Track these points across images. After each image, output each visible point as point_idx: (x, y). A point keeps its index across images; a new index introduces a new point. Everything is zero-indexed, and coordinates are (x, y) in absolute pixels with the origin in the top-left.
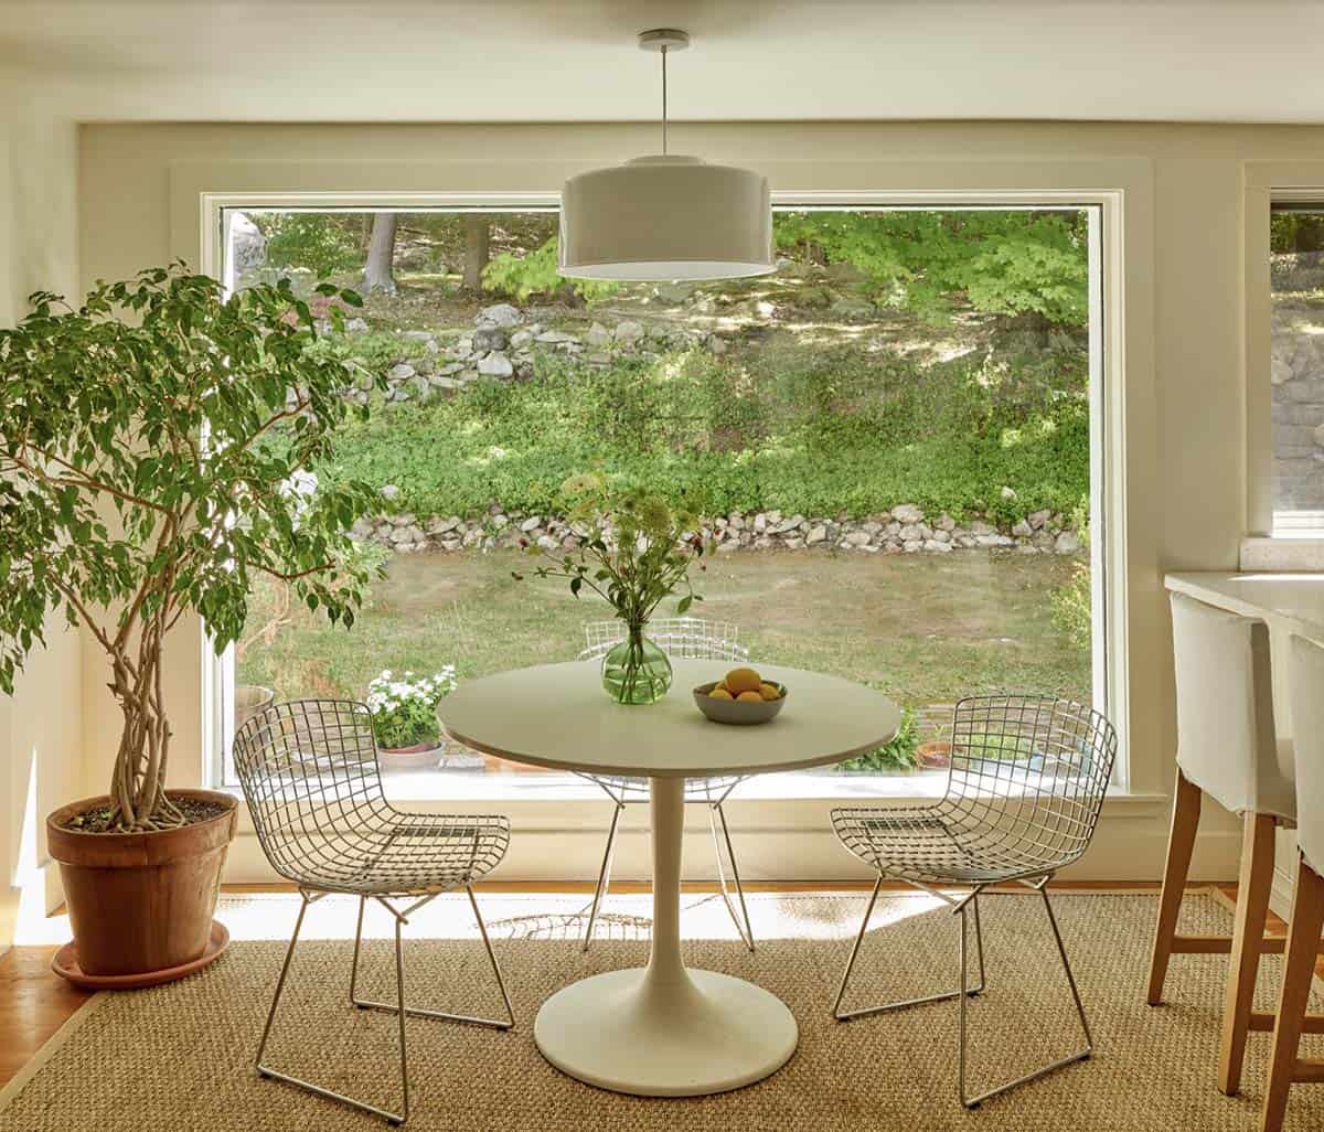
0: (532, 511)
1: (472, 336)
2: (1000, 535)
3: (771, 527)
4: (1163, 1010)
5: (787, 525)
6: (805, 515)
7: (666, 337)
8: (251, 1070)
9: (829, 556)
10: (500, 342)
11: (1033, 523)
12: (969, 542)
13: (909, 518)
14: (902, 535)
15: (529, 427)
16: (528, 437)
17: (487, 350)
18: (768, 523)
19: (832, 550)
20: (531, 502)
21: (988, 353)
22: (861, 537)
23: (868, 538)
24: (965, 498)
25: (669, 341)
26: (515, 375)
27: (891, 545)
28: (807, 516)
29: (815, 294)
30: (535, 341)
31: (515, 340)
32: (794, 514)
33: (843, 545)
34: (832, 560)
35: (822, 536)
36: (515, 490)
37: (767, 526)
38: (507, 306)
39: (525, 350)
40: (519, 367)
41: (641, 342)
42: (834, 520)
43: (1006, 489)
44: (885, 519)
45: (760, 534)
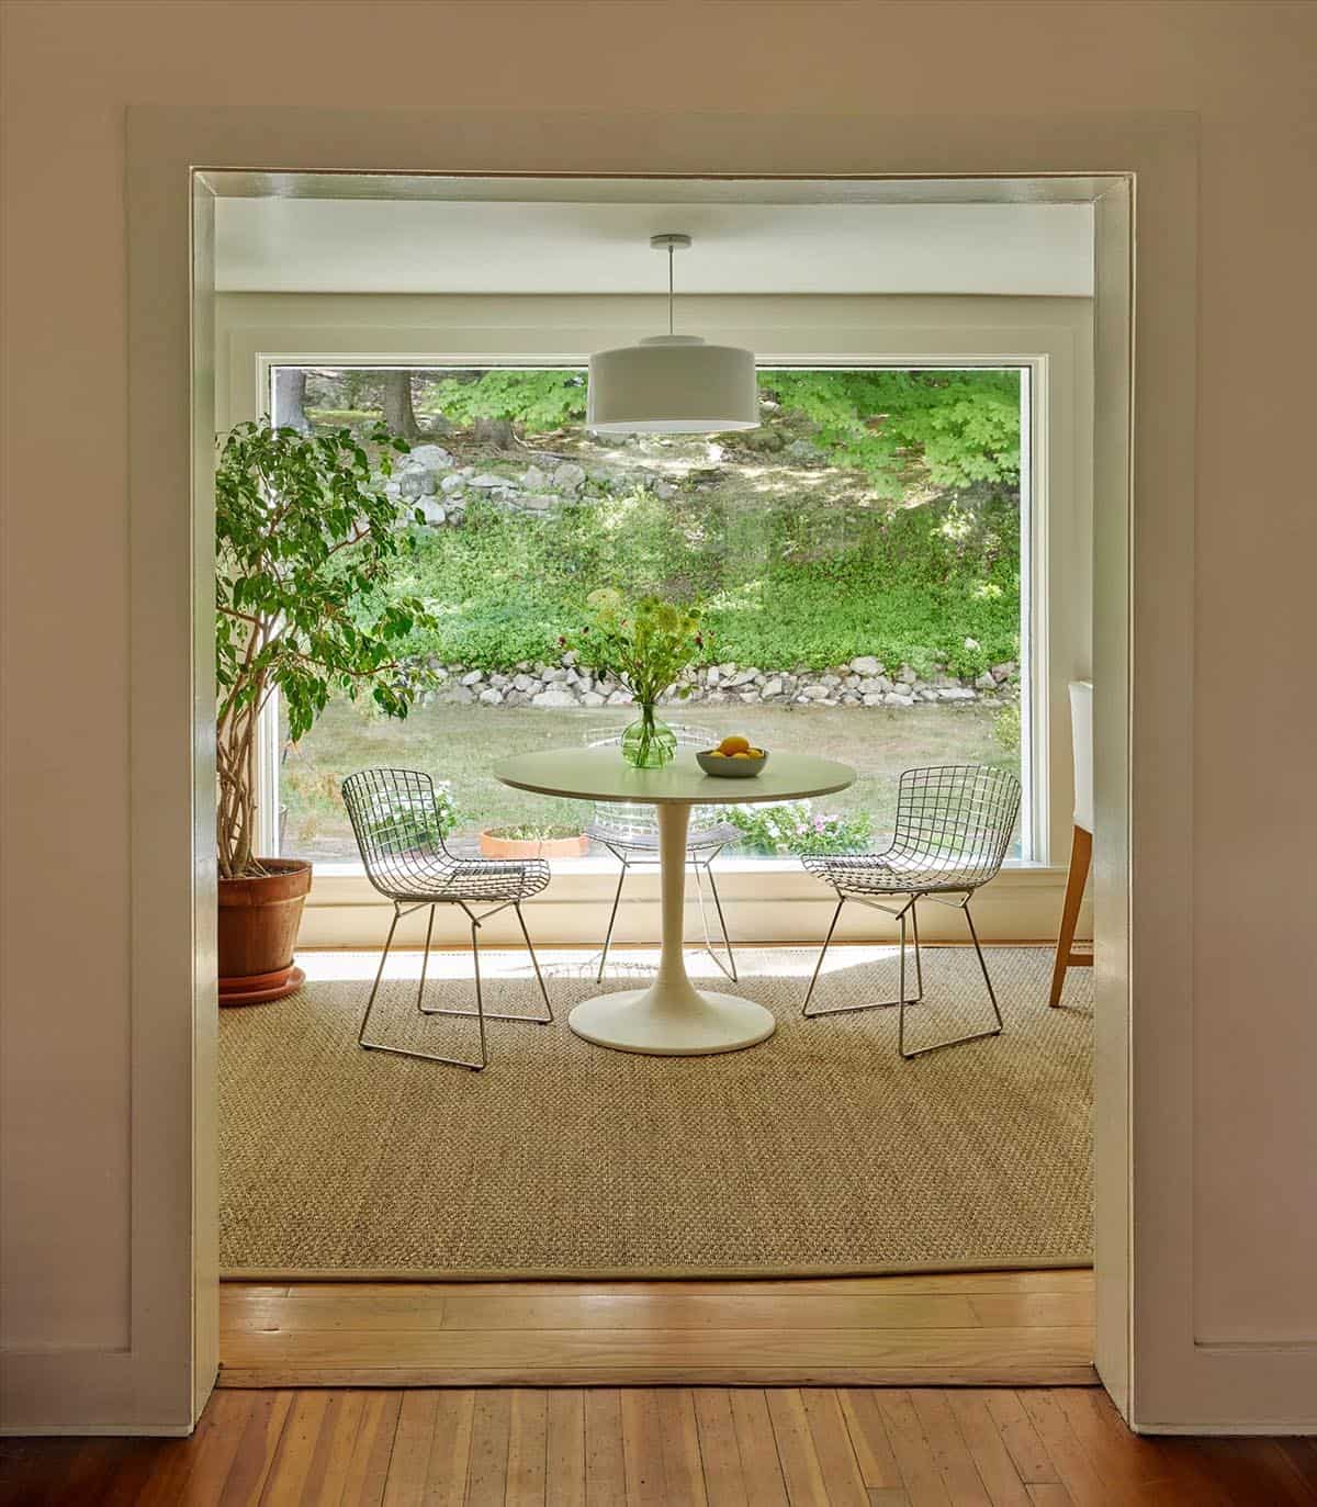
0: (474, 665)
1: (400, 479)
2: (963, 687)
3: (725, 680)
4: (1061, 1010)
5: (741, 678)
6: (760, 668)
7: (608, 481)
8: (355, 1045)
9: (786, 710)
10: (431, 487)
11: (998, 675)
12: (931, 695)
13: (870, 671)
14: (862, 689)
15: (465, 577)
16: (464, 588)
17: (416, 495)
18: (722, 676)
19: (789, 704)
20: (473, 654)
21: (953, 499)
22: (819, 690)
23: (826, 692)
24: (927, 650)
25: (611, 485)
26: (448, 522)
27: (850, 699)
28: (763, 668)
29: (769, 435)
30: (468, 486)
31: (446, 484)
32: (750, 666)
33: (800, 699)
34: (789, 714)
35: (779, 690)
36: (455, 642)
37: (721, 680)
38: (433, 447)
39: (458, 494)
40: (452, 513)
41: (582, 486)
42: (791, 673)
43: (969, 639)
44: (844, 672)
45: (714, 688)
